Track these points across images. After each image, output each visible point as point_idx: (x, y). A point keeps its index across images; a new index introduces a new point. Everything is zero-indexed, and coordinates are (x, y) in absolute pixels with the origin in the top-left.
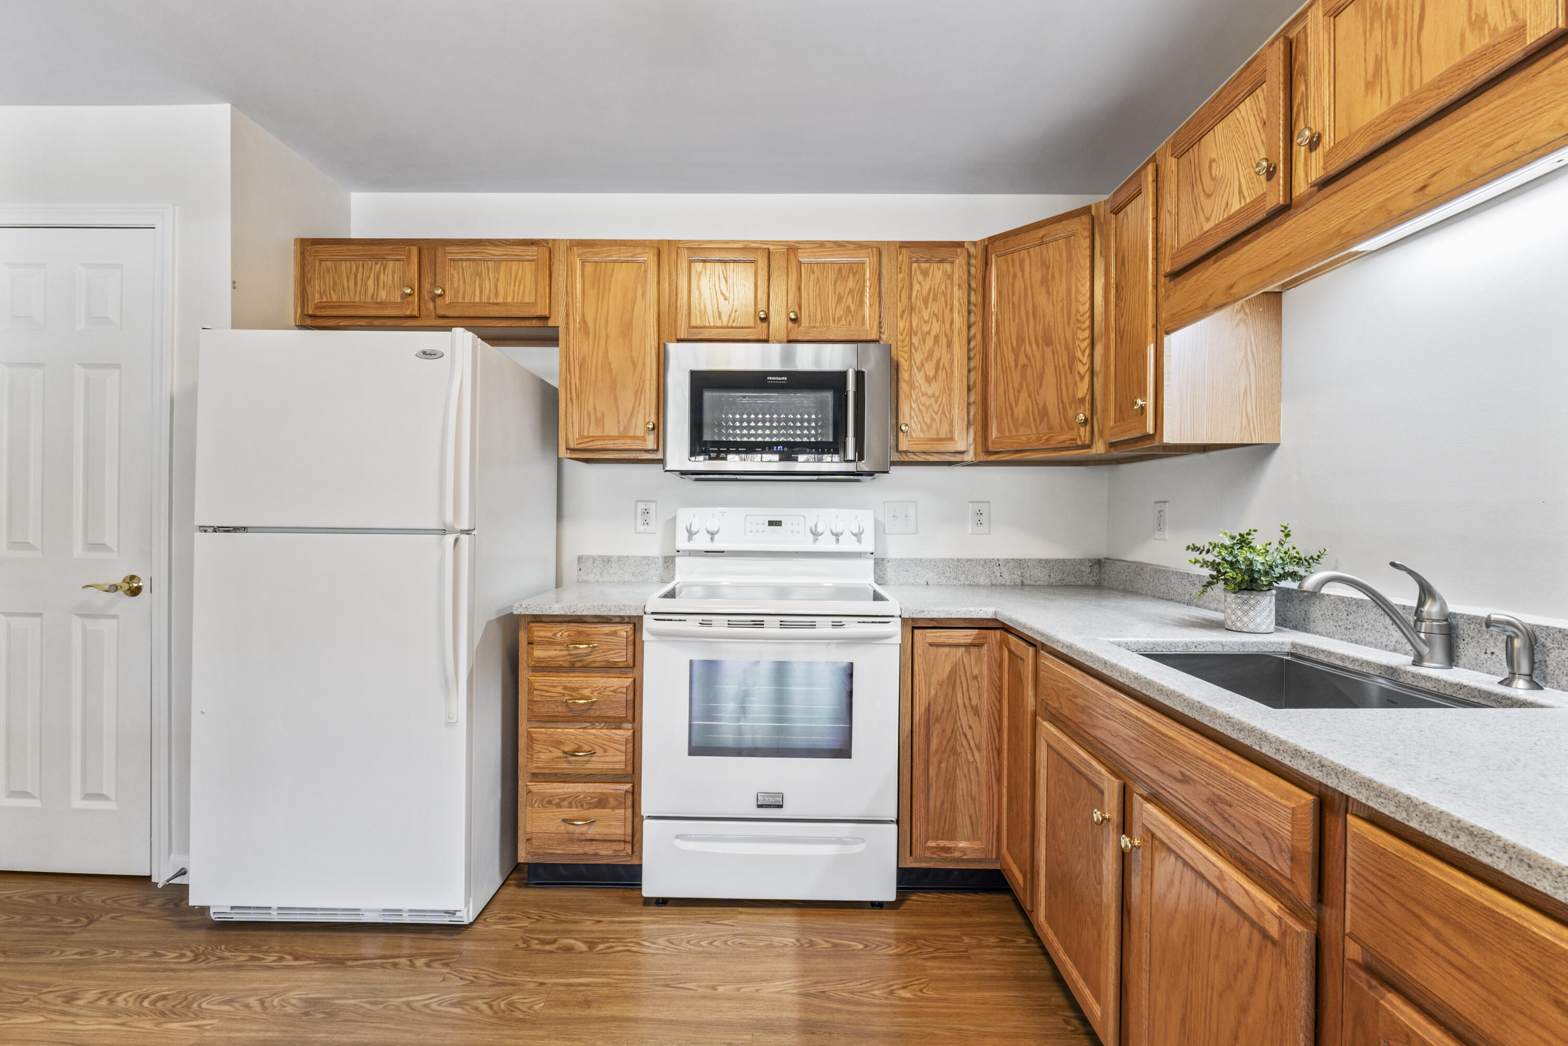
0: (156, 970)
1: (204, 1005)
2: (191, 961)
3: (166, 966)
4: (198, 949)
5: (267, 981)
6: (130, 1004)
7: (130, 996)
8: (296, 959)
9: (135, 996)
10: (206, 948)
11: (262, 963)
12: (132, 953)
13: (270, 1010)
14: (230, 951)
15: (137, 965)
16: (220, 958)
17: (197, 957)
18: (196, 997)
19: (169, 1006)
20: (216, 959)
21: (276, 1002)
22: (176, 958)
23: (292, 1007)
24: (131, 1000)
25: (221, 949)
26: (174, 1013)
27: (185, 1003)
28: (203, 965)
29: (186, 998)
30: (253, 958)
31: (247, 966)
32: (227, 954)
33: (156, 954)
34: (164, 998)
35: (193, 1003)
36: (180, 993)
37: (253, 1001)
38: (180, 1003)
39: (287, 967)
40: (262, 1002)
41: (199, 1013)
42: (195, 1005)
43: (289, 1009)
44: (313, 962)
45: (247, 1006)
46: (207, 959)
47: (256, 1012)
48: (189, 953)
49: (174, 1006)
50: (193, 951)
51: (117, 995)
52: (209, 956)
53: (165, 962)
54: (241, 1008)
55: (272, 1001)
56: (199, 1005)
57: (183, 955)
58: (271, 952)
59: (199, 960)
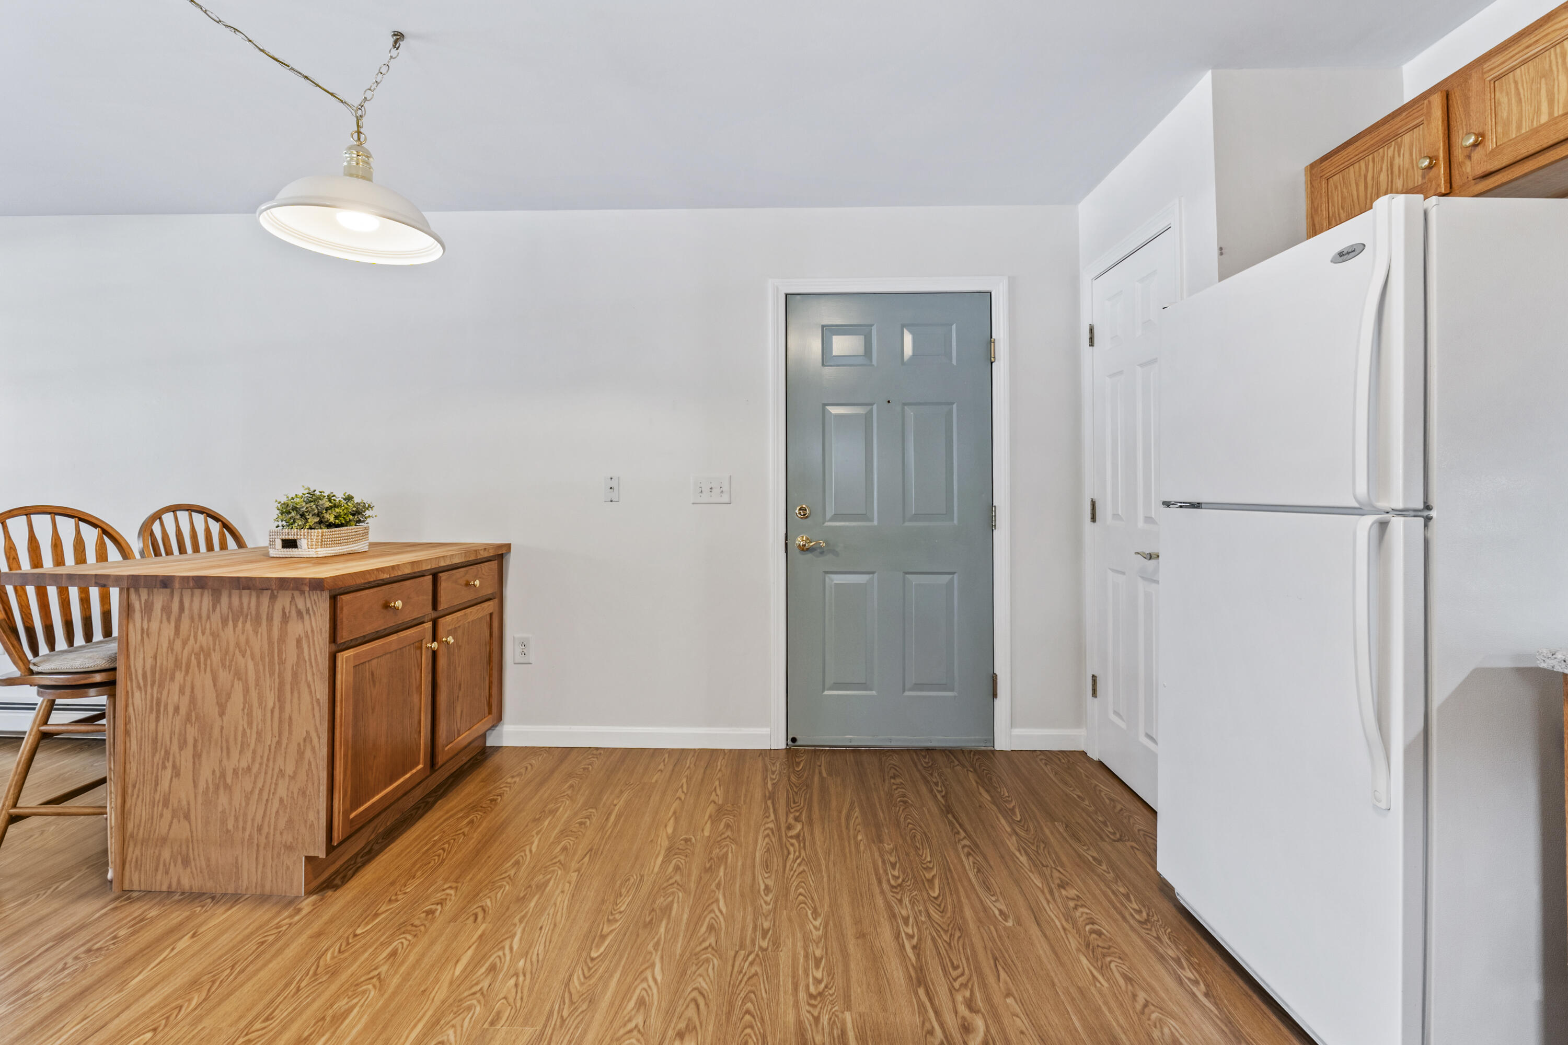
0: (1115, 908)
1: (1113, 965)
2: (1140, 922)
3: (1123, 909)
4: (1153, 916)
5: (1167, 990)
6: (1081, 919)
7: (1087, 914)
8: (1207, 995)
9: (1088, 916)
10: (1158, 921)
11: (1179, 971)
12: (1116, 883)
13: (1144, 1018)
14: (1169, 938)
15: (1110, 894)
16: (1158, 938)
17: (1147, 921)
18: (1116, 953)
19: (1096, 943)
20: (1155, 935)
21: (1154, 1016)
22: (1134, 909)
23: (1159, 1034)
24: (1085, 916)
25: (1165, 931)
26: (1093, 952)
27: (1105, 951)
28: (1143, 932)
29: (1109, 947)
30: (1178, 961)
31: (1168, 963)
32: (1165, 939)
33: (1127, 897)
34: (1100, 934)
35: (1110, 956)
36: (1111, 939)
37: (1142, 996)
38: (1103, 948)
39: (1194, 995)
40: (1146, 1005)
41: (1104, 967)
42: (1108, 959)
43: (1156, 1034)
44: (1216, 1012)
45: (1134, 996)
46: (1150, 930)
47: (1134, 1008)
48: (1144, 914)
49: (1098, 946)
50: (1148, 915)
51: (1082, 906)
52: (1153, 929)
53: (1126, 907)
54: (1130, 993)
55: (1153, 1012)
56: (1110, 962)
57: (1140, 912)
58: (1195, 969)
59: (1145, 926)
